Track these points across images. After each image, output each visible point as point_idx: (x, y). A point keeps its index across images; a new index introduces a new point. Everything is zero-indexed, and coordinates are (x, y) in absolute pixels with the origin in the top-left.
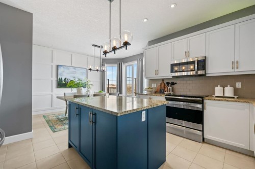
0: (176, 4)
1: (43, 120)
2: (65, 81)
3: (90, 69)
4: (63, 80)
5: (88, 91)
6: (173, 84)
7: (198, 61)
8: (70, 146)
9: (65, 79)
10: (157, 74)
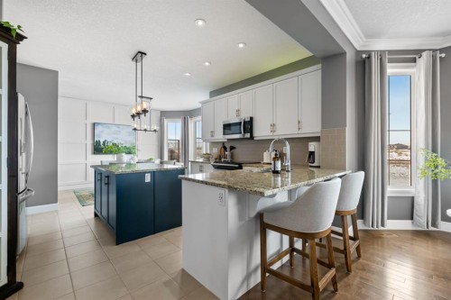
0: (210, 63)
1: (73, 195)
2: (104, 144)
3: (135, 129)
4: (102, 143)
5: (132, 158)
6: (232, 148)
7: (245, 122)
8: (96, 215)
9: (104, 142)
10: (212, 136)
